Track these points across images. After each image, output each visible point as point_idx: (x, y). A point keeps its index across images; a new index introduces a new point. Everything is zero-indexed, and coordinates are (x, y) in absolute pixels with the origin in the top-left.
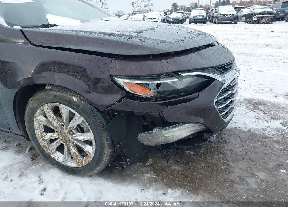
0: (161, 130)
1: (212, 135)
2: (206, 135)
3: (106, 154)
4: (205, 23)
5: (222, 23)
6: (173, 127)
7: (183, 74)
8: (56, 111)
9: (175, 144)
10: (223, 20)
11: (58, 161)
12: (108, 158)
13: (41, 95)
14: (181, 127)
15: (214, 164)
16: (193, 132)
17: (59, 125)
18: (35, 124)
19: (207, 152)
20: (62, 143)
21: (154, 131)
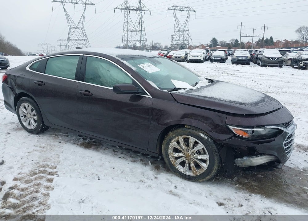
0: (249, 158)
1: (279, 164)
2: (276, 163)
3: (215, 169)
4: (248, 64)
5: (266, 66)
6: (257, 157)
7: (267, 127)
8: (186, 141)
9: (255, 167)
10: (268, 62)
11: (180, 171)
12: (215, 171)
13: (180, 130)
14: (262, 157)
15: (278, 184)
16: (269, 161)
17: (186, 148)
18: (170, 146)
19: (272, 177)
20: (185, 159)
21: (245, 158)
